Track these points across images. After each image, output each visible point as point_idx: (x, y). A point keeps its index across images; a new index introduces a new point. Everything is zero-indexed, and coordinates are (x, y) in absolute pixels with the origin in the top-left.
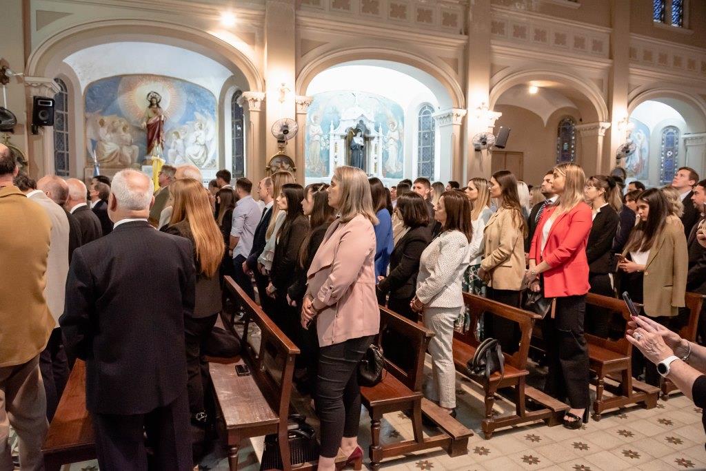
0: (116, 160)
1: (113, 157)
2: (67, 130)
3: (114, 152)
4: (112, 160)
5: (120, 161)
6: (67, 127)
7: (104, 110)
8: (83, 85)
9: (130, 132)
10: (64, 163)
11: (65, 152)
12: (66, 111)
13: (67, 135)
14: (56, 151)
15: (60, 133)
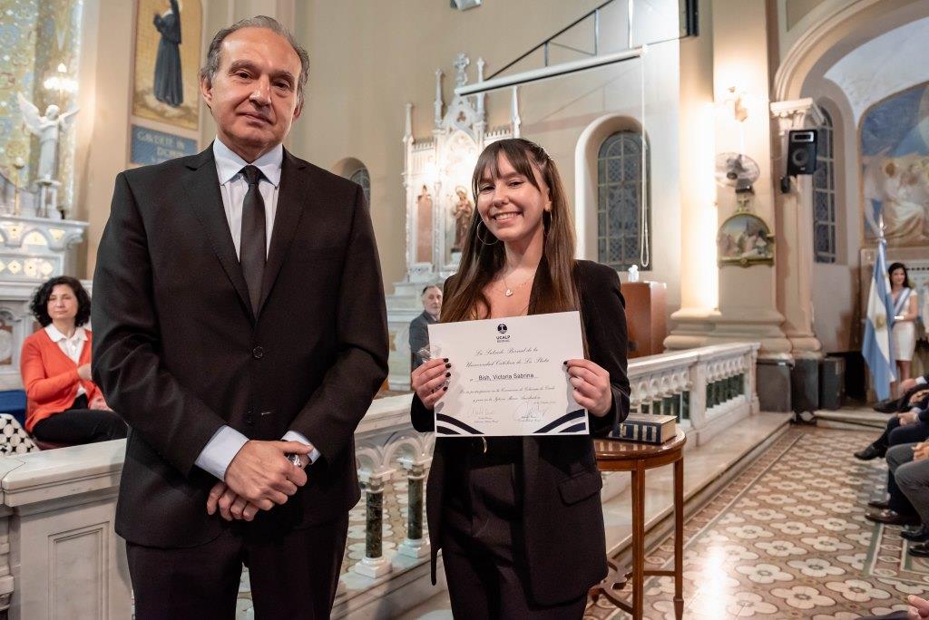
0: (918, 232)
1: (911, 226)
2: (832, 188)
3: (913, 218)
4: (911, 231)
6: (832, 183)
7: (895, 147)
8: (858, 113)
10: (827, 241)
11: (830, 223)
12: (831, 156)
13: (832, 195)
14: (815, 222)
15: (821, 193)
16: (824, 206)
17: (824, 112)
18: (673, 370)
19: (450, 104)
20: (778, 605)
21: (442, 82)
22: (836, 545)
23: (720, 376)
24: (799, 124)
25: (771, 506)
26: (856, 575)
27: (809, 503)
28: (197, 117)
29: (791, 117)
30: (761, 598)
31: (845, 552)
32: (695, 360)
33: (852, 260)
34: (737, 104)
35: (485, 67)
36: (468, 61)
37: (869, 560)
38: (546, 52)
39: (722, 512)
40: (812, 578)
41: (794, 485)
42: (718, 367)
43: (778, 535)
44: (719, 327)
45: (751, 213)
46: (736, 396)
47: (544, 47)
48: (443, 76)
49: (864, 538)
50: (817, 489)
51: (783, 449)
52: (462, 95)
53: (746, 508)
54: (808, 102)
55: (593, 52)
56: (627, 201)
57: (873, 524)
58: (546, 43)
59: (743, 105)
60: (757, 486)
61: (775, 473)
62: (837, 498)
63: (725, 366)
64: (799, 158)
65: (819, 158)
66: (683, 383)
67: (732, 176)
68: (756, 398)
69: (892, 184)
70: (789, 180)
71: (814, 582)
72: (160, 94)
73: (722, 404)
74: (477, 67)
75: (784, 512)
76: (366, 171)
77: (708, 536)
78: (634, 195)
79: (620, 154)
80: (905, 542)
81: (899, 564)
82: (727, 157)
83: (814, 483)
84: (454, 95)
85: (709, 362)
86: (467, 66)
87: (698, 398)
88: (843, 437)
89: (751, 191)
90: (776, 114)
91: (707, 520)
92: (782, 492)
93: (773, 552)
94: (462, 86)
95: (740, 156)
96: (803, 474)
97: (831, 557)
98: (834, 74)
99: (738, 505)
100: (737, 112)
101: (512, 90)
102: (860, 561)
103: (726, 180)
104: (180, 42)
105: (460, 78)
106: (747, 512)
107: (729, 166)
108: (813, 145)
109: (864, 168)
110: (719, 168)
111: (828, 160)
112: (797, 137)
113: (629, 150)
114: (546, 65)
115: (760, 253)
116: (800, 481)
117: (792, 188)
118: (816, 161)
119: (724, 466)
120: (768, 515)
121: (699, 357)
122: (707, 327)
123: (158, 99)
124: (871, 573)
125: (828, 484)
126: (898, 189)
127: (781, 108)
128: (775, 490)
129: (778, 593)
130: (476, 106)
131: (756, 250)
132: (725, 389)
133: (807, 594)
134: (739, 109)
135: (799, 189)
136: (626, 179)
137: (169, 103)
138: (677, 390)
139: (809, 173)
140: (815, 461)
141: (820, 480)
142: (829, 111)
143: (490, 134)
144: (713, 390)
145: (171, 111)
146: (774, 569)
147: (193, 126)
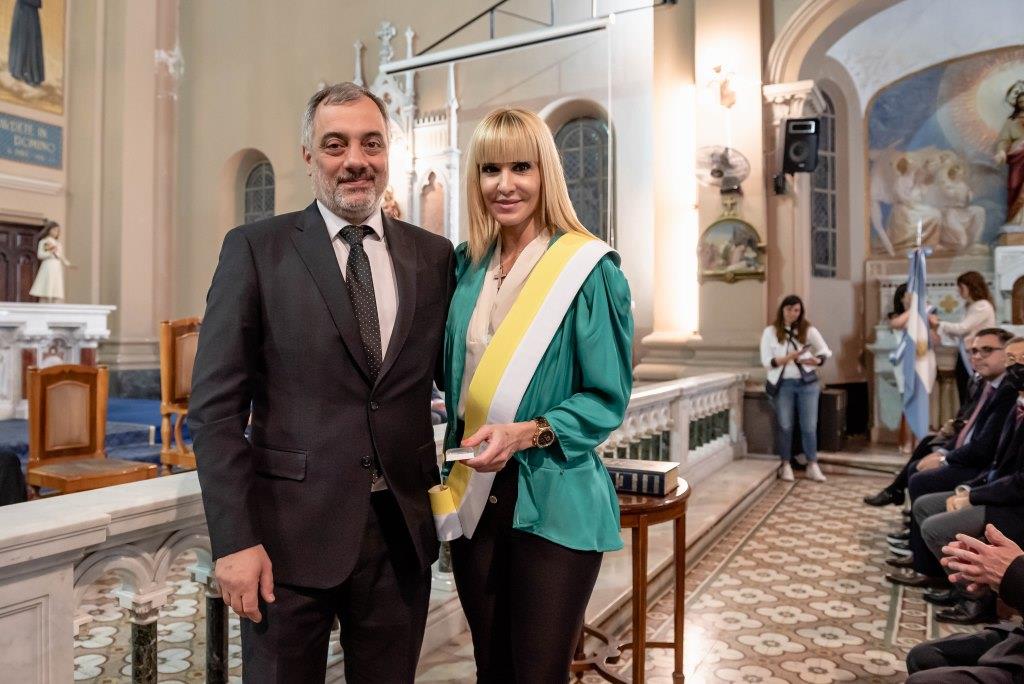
2: (833, 188)
5: (941, 242)
6: (833, 182)
7: (908, 140)
8: (865, 97)
9: (964, 180)
10: (827, 251)
11: (830, 230)
12: (833, 150)
13: (833, 197)
14: (813, 228)
15: (820, 194)
16: (824, 209)
17: (825, 96)
18: (652, 406)
19: (372, 83)
20: (791, 680)
21: (362, 56)
22: (852, 611)
23: (703, 413)
24: (797, 112)
25: (770, 566)
26: (877, 645)
27: (814, 561)
28: (62, 98)
29: (787, 102)
30: (770, 673)
31: (862, 619)
32: (678, 394)
33: (856, 274)
34: (724, 86)
35: (415, 38)
36: (394, 33)
37: (890, 627)
38: (492, 22)
39: (714, 572)
40: (827, 648)
41: (795, 541)
42: (702, 402)
43: (782, 599)
44: (699, 353)
45: (738, 218)
46: (721, 436)
47: (488, 15)
48: (363, 49)
49: (882, 602)
50: (822, 545)
51: (777, 498)
52: (389, 73)
53: (742, 567)
54: (809, 84)
55: (550, 23)
56: (587, 202)
57: (890, 585)
58: (492, 10)
59: (731, 87)
60: (752, 543)
61: (772, 527)
62: (846, 555)
63: (709, 401)
64: (797, 153)
65: (821, 153)
66: (664, 422)
67: (717, 173)
68: (743, 439)
69: (905, 185)
70: (784, 179)
71: (829, 653)
72: (18, 69)
73: (705, 445)
74: (405, 38)
75: (786, 573)
76: (269, 165)
77: (701, 602)
78: (596, 195)
79: (578, 145)
80: (930, 606)
81: (925, 632)
82: (711, 151)
83: (817, 538)
84: (378, 72)
85: (692, 397)
86: (393, 37)
87: (680, 439)
88: (845, 483)
89: (739, 191)
90: (770, 99)
91: (698, 582)
92: (782, 549)
93: (778, 619)
94: (388, 62)
95: (727, 149)
96: (804, 528)
97: (845, 624)
98: (838, 51)
99: (732, 565)
100: (723, 96)
101: (447, 69)
102: (880, 629)
103: (710, 179)
104: (40, 6)
105: (384, 52)
106: (743, 573)
107: (714, 162)
108: (814, 137)
109: (871, 164)
110: (701, 164)
111: (828, 154)
112: (795, 127)
113: (589, 140)
114: (492, 37)
115: (749, 266)
116: (801, 536)
117: (787, 187)
118: (817, 155)
119: (713, 519)
120: (768, 575)
121: (682, 390)
122: (685, 354)
123: (14, 75)
124: (894, 642)
125: (834, 539)
126: (912, 188)
127: (775, 92)
128: (772, 547)
129: (790, 666)
130: (404, 87)
131: (744, 263)
132: (708, 428)
133: (822, 666)
134: (725, 93)
135: (796, 189)
136: (586, 175)
137: (27, 81)
138: (657, 430)
139: (808, 171)
140: (816, 512)
141: (824, 535)
142: (831, 96)
143: (421, 121)
144: (696, 429)
145: (30, 90)
146: (781, 639)
147: (57, 109)
